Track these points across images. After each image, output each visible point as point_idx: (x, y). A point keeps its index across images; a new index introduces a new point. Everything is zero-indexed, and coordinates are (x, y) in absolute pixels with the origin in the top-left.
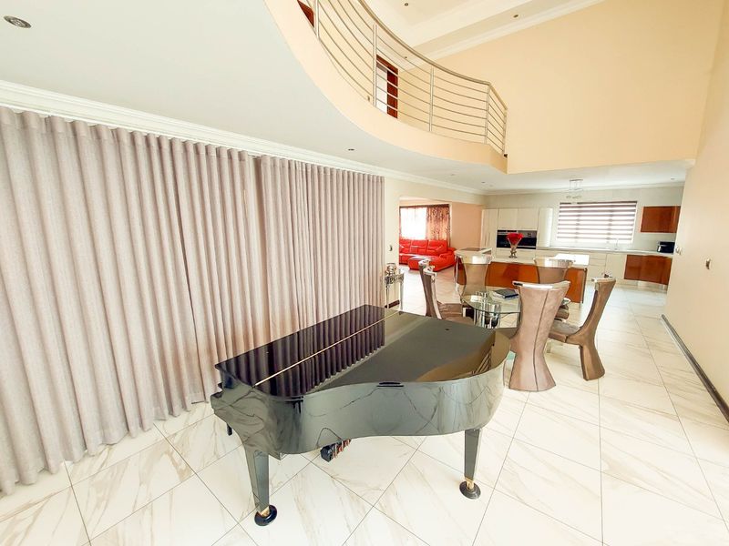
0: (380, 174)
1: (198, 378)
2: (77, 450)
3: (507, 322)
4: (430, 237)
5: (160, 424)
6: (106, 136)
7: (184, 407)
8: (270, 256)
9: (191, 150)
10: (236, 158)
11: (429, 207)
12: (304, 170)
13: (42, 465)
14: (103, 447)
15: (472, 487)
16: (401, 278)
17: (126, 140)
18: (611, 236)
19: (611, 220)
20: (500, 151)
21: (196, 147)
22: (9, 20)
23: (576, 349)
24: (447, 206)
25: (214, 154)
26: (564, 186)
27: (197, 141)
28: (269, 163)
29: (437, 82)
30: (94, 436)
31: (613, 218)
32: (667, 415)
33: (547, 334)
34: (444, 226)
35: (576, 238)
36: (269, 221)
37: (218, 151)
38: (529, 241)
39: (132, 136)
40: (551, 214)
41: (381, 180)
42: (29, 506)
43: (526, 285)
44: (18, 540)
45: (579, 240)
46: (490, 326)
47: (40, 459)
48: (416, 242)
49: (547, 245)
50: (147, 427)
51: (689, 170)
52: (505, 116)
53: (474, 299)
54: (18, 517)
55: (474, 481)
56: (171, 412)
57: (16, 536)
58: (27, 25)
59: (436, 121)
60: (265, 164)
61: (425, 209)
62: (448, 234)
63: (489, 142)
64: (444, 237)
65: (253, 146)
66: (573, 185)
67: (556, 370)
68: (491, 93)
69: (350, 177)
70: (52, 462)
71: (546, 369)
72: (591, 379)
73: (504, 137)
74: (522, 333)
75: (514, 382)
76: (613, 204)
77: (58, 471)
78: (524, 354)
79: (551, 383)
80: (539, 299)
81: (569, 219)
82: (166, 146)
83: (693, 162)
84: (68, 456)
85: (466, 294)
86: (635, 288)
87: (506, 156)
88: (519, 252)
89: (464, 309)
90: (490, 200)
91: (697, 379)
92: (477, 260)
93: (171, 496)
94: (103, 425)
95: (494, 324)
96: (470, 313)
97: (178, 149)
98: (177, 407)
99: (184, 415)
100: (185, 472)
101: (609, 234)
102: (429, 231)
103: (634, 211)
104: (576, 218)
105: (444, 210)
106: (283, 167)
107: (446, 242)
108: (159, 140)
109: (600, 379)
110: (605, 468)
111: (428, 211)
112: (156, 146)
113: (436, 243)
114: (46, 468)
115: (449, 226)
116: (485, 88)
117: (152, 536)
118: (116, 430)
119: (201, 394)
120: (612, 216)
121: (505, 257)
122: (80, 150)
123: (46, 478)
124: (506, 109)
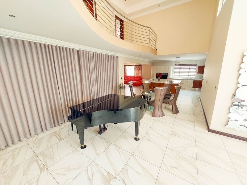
0: (117, 55)
1: (62, 116)
2: (28, 136)
3: (153, 99)
4: (136, 75)
5: (52, 129)
6: (33, 45)
7: (58, 124)
8: (83, 81)
9: (58, 48)
10: (71, 50)
11: (135, 65)
12: (93, 54)
13: (18, 139)
14: (35, 135)
15: (137, 138)
16: (125, 88)
17: (38, 46)
18: (189, 75)
19: (189, 70)
20: (154, 49)
21: (59, 47)
22: (10, 16)
23: (171, 106)
24: (141, 65)
25: (65, 50)
26: (174, 59)
27: (60, 46)
28: (82, 52)
29: (133, 27)
30: (33, 132)
31: (190, 69)
32: (191, 121)
33: (162, 101)
34: (140, 72)
35: (179, 75)
36: (82, 70)
37: (66, 48)
38: (165, 76)
39: (40, 44)
40: (172, 68)
41: (117, 57)
42: (17, 149)
43: (156, 88)
44: (16, 156)
45: (180, 76)
46: (148, 100)
47: (18, 138)
48: (131, 77)
49: (171, 78)
50: (48, 129)
51: (207, 55)
52: (156, 37)
53: (146, 93)
54: (14, 151)
55: (138, 137)
56: (55, 126)
57: (15, 155)
58: (15, 17)
59: (133, 39)
60: (81, 52)
61: (134, 66)
62: (141, 74)
63: (150, 46)
64: (140, 75)
65: (76, 47)
66: (177, 59)
67: (165, 111)
68: (151, 30)
69: (107, 56)
70: (21, 139)
71: (162, 111)
72: (174, 114)
73: (156, 44)
74: (155, 101)
75: (153, 115)
76: (190, 65)
77: (23, 141)
78: (156, 107)
79: (163, 115)
80: (159, 92)
81: (177, 70)
82: (50, 47)
83: (207, 53)
84: (26, 137)
85: (143, 92)
86: (195, 90)
87: (156, 50)
88: (161, 79)
89: (142, 97)
90: (154, 63)
91: (203, 113)
92: (146, 82)
93: (57, 145)
94: (35, 129)
95: (150, 100)
96: (144, 97)
97: (54, 48)
98: (56, 124)
99: (59, 127)
100: (61, 139)
101: (189, 74)
102: (135, 74)
103: (196, 67)
104: (179, 69)
105: (140, 66)
106: (86, 53)
107: (141, 77)
108: (48, 46)
109: (177, 114)
110: (172, 133)
111: (135, 67)
112: (47, 47)
113: (137, 77)
114: (20, 140)
115: (141, 72)
116: (149, 29)
117: (53, 153)
118: (39, 130)
119: (63, 121)
120: (190, 68)
121: (157, 81)
122: (25, 48)
123: (20, 143)
124: (156, 35)
